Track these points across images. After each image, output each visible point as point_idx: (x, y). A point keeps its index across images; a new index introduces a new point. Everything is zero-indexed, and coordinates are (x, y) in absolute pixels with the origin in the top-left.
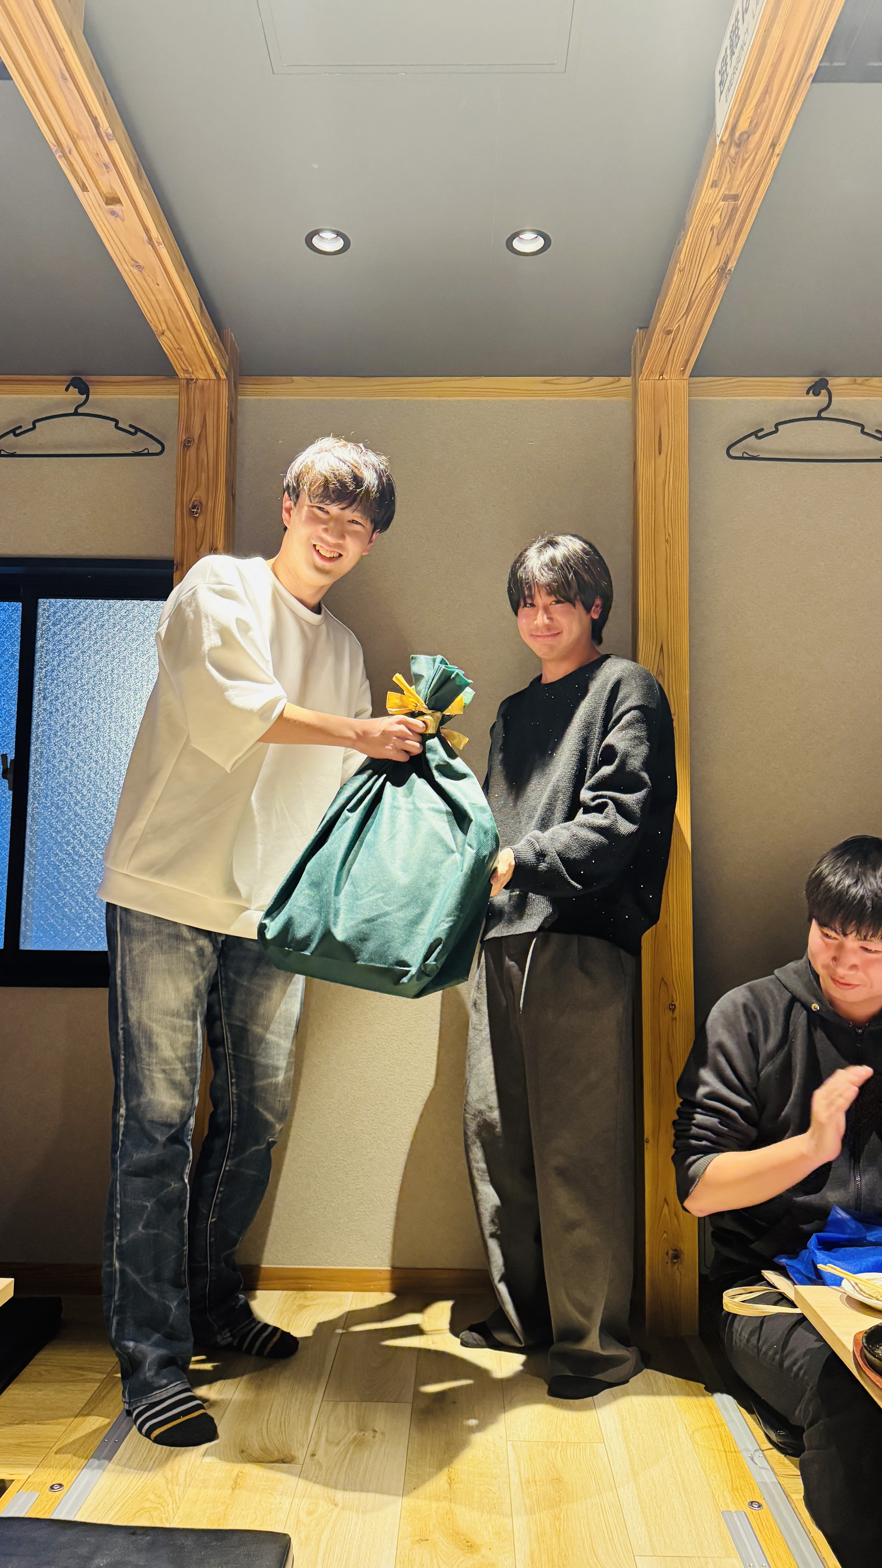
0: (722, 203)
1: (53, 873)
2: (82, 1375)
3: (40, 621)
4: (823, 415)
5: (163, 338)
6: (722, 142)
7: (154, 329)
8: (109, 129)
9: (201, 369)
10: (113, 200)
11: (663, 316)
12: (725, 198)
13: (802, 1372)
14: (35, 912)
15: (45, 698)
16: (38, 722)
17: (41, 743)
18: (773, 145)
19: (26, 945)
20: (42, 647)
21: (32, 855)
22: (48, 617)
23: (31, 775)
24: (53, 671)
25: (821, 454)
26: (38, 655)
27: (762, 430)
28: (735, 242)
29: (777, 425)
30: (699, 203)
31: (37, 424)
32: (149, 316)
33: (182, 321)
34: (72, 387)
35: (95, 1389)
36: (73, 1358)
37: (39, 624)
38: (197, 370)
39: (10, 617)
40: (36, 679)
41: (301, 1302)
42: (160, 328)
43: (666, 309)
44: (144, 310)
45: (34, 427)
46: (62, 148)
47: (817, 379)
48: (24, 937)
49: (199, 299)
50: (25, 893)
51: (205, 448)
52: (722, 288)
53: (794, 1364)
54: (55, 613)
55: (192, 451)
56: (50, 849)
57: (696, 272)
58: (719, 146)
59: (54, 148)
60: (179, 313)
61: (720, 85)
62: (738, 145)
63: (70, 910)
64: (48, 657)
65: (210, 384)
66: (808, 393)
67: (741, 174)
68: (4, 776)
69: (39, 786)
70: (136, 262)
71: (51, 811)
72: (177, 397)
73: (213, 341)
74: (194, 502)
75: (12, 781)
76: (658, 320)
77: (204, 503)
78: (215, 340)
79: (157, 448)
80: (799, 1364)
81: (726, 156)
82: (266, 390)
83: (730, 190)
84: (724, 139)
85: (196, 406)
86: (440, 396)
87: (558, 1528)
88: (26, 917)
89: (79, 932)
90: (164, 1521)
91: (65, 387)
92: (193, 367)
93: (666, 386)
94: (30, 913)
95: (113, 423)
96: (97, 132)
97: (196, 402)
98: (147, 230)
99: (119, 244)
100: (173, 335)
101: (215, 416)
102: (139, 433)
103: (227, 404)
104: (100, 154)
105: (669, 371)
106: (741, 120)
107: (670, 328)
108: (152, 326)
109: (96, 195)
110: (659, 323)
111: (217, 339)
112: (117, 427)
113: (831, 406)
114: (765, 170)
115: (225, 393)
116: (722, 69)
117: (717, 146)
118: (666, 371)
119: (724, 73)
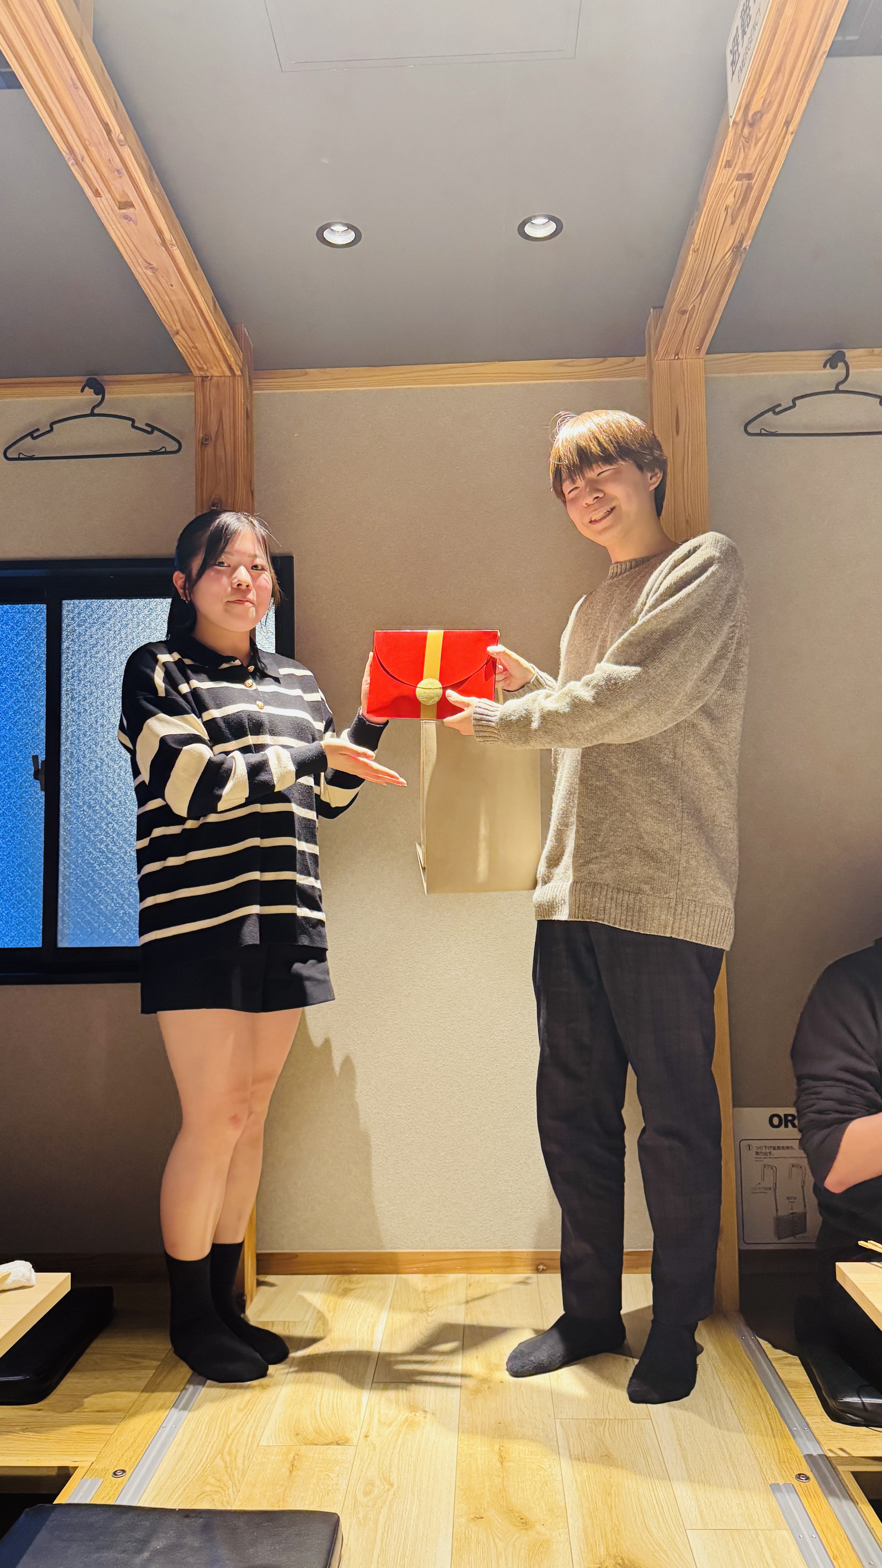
0: (736, 183)
1: (88, 871)
2: (138, 1363)
3: (65, 622)
4: (841, 388)
5: (178, 337)
6: (734, 122)
7: (168, 329)
8: (121, 136)
9: (215, 365)
10: (126, 205)
11: (677, 297)
12: (739, 178)
14: (72, 910)
15: (73, 699)
16: (67, 723)
17: (71, 743)
18: (787, 123)
19: (63, 943)
20: (68, 648)
21: (67, 855)
22: (73, 619)
23: (62, 775)
24: (80, 671)
25: (838, 428)
26: (64, 656)
27: (780, 405)
28: (750, 221)
29: (794, 400)
30: (713, 184)
31: (54, 426)
32: (163, 316)
33: (197, 321)
34: (87, 388)
35: (151, 1375)
36: (128, 1346)
37: (64, 626)
38: (212, 368)
39: (35, 619)
40: (63, 680)
41: (347, 1285)
42: (175, 328)
43: (681, 289)
44: (158, 310)
45: (52, 430)
46: (75, 155)
47: (833, 351)
48: (61, 935)
49: (213, 298)
50: (60, 892)
51: (222, 445)
52: (737, 267)
54: (79, 614)
55: (210, 449)
56: (84, 847)
57: (710, 254)
58: (733, 127)
59: (67, 156)
60: (193, 312)
61: (732, 63)
62: (751, 125)
63: (106, 907)
64: (74, 658)
65: (225, 380)
66: (825, 366)
67: (754, 153)
68: (36, 776)
69: (71, 785)
70: (151, 264)
71: (84, 810)
72: (193, 394)
73: (227, 337)
74: (213, 501)
75: (44, 783)
76: (673, 300)
77: (223, 501)
78: (229, 337)
79: (172, 446)
81: (739, 138)
82: (281, 384)
83: (744, 169)
84: (737, 120)
85: (212, 403)
86: (454, 383)
87: (609, 1504)
88: (63, 916)
89: (115, 929)
90: (226, 1504)
91: (81, 388)
92: (208, 365)
93: (682, 364)
94: (67, 911)
95: (130, 422)
96: (109, 139)
97: (212, 399)
98: (160, 232)
99: (132, 247)
100: (187, 334)
101: (232, 412)
102: (156, 432)
103: (243, 401)
104: (113, 160)
105: (684, 351)
106: (754, 100)
107: (686, 309)
108: (167, 327)
109: (109, 201)
110: (674, 305)
111: (231, 336)
112: (133, 426)
113: (849, 379)
114: (779, 149)
115: (240, 391)
116: (733, 48)
117: (731, 128)
118: (682, 351)
119: (735, 53)
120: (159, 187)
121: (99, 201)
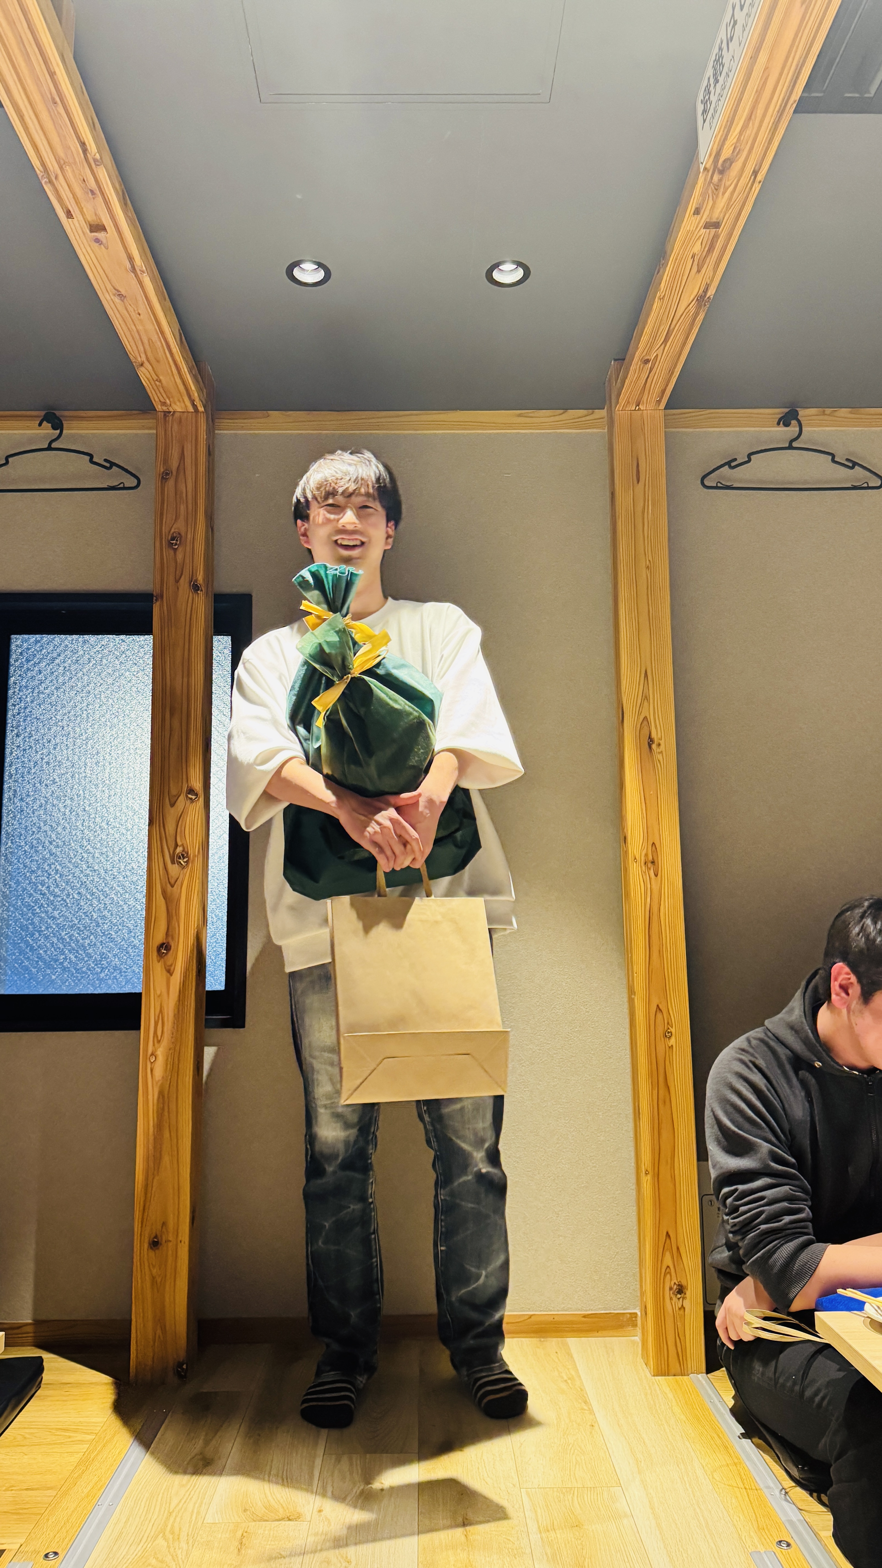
0: (704, 231)
1: (27, 914)
3: (13, 657)
4: (795, 444)
5: (142, 369)
6: (705, 169)
7: (133, 360)
8: (97, 155)
9: (179, 401)
10: (98, 227)
11: (641, 345)
12: (706, 226)
13: (825, 1403)
14: (9, 955)
15: (18, 735)
16: (11, 760)
17: (14, 781)
18: (755, 173)
20: (15, 684)
22: (21, 654)
24: (26, 708)
25: (791, 483)
26: (10, 692)
27: (735, 460)
28: (715, 272)
29: (749, 455)
30: (681, 231)
31: (10, 460)
32: (129, 346)
33: (162, 353)
34: (45, 422)
37: (12, 661)
38: (175, 404)
40: (9, 716)
42: (139, 359)
43: (644, 338)
44: (125, 341)
45: (7, 462)
46: (48, 174)
47: (787, 410)
49: (179, 330)
51: (183, 480)
52: (701, 317)
53: (816, 1394)
54: (28, 648)
55: (171, 483)
56: (24, 889)
57: (676, 299)
58: (703, 173)
59: (40, 174)
60: (159, 343)
61: (703, 113)
62: (721, 172)
63: (46, 952)
64: (21, 694)
65: (187, 418)
66: (778, 424)
67: (722, 202)
69: (13, 824)
70: (118, 291)
72: (155, 431)
73: (192, 372)
74: (173, 533)
76: (637, 348)
77: (183, 534)
78: (194, 373)
79: (133, 482)
80: (821, 1395)
81: (709, 186)
82: (242, 425)
83: (712, 217)
84: (708, 166)
85: (174, 438)
86: (416, 430)
91: (38, 422)
92: (171, 400)
93: (642, 415)
95: (88, 458)
96: (85, 157)
97: (174, 434)
98: (131, 258)
99: (101, 272)
100: (152, 367)
101: (193, 449)
102: (114, 467)
103: (205, 437)
104: (87, 180)
105: (645, 401)
106: (725, 147)
107: (648, 357)
108: (131, 357)
109: (81, 222)
110: (637, 353)
111: (195, 371)
112: (91, 461)
113: (801, 437)
114: (747, 197)
115: (203, 427)
116: (704, 98)
117: (701, 174)
118: (643, 401)
119: (707, 101)
120: (132, 213)
121: (71, 223)
